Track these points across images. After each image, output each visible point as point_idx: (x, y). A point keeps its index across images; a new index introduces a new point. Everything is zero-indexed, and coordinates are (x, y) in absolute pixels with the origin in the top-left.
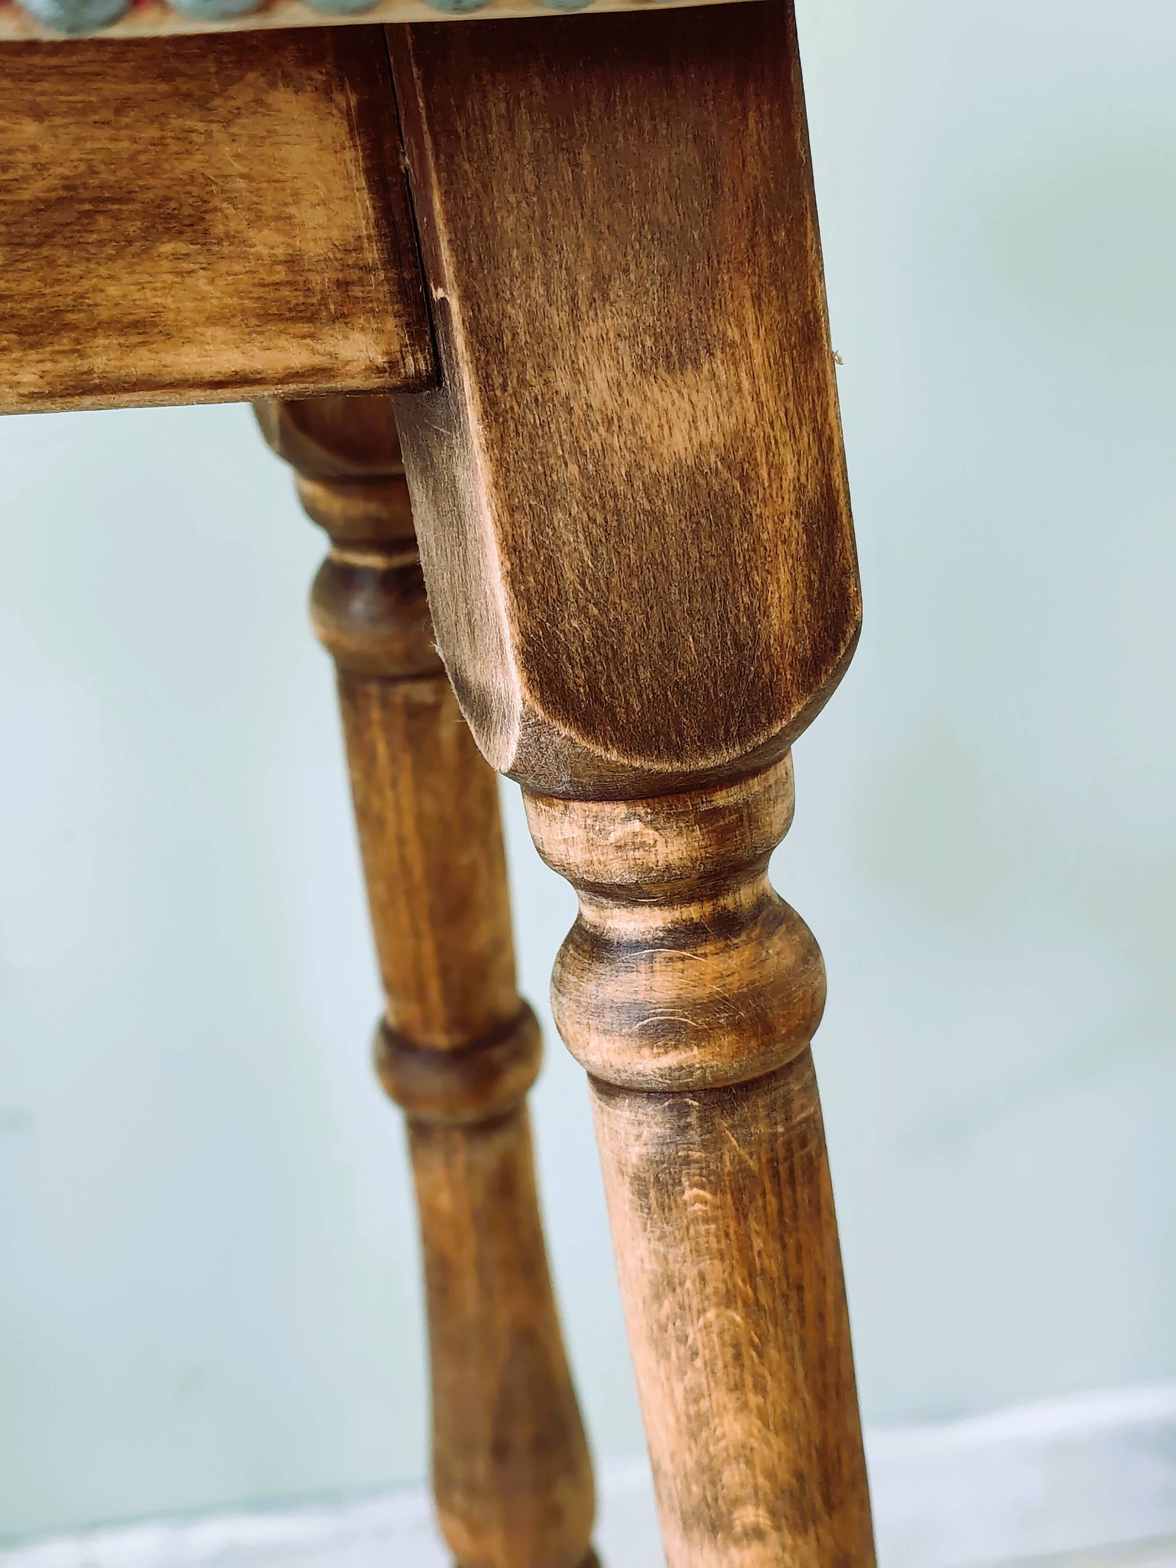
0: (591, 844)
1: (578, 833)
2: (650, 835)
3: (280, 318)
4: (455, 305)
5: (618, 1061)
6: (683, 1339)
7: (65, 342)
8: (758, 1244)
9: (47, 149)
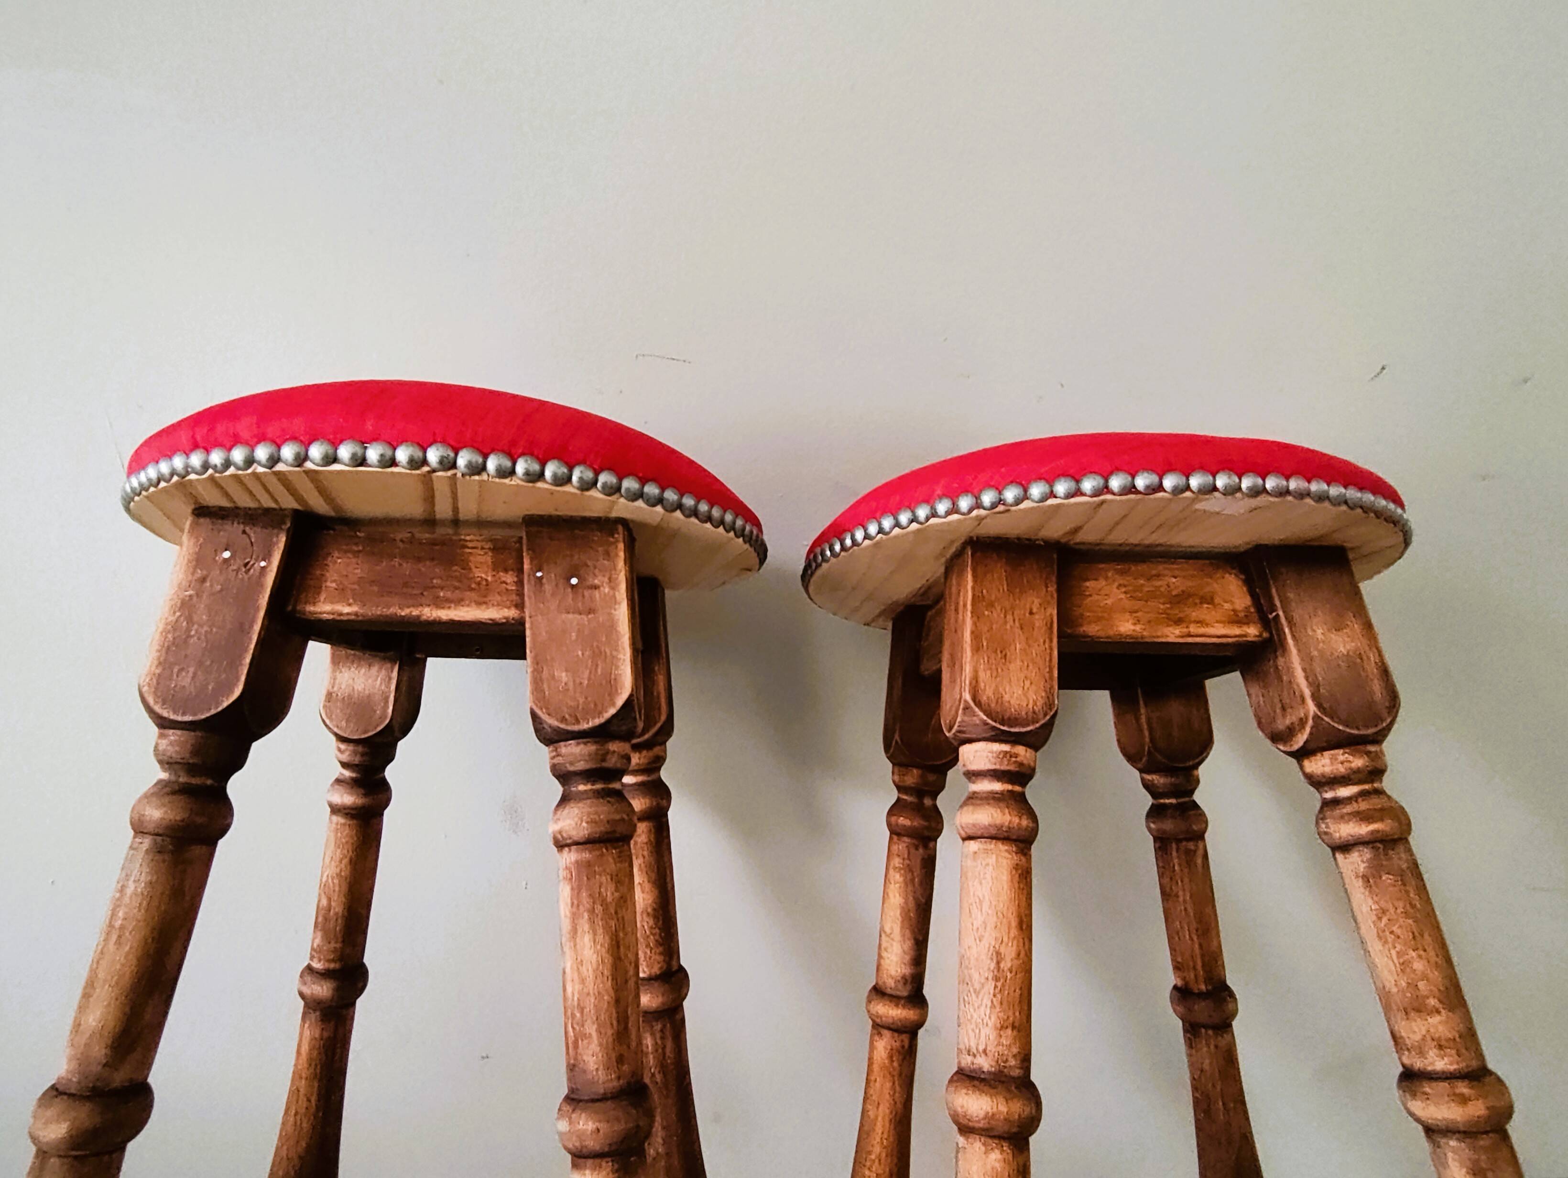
0: (1332, 764)
2: (1351, 758)
3: (1232, 623)
6: (1392, 932)
7: (1184, 625)
8: (1412, 895)
9: (1178, 584)
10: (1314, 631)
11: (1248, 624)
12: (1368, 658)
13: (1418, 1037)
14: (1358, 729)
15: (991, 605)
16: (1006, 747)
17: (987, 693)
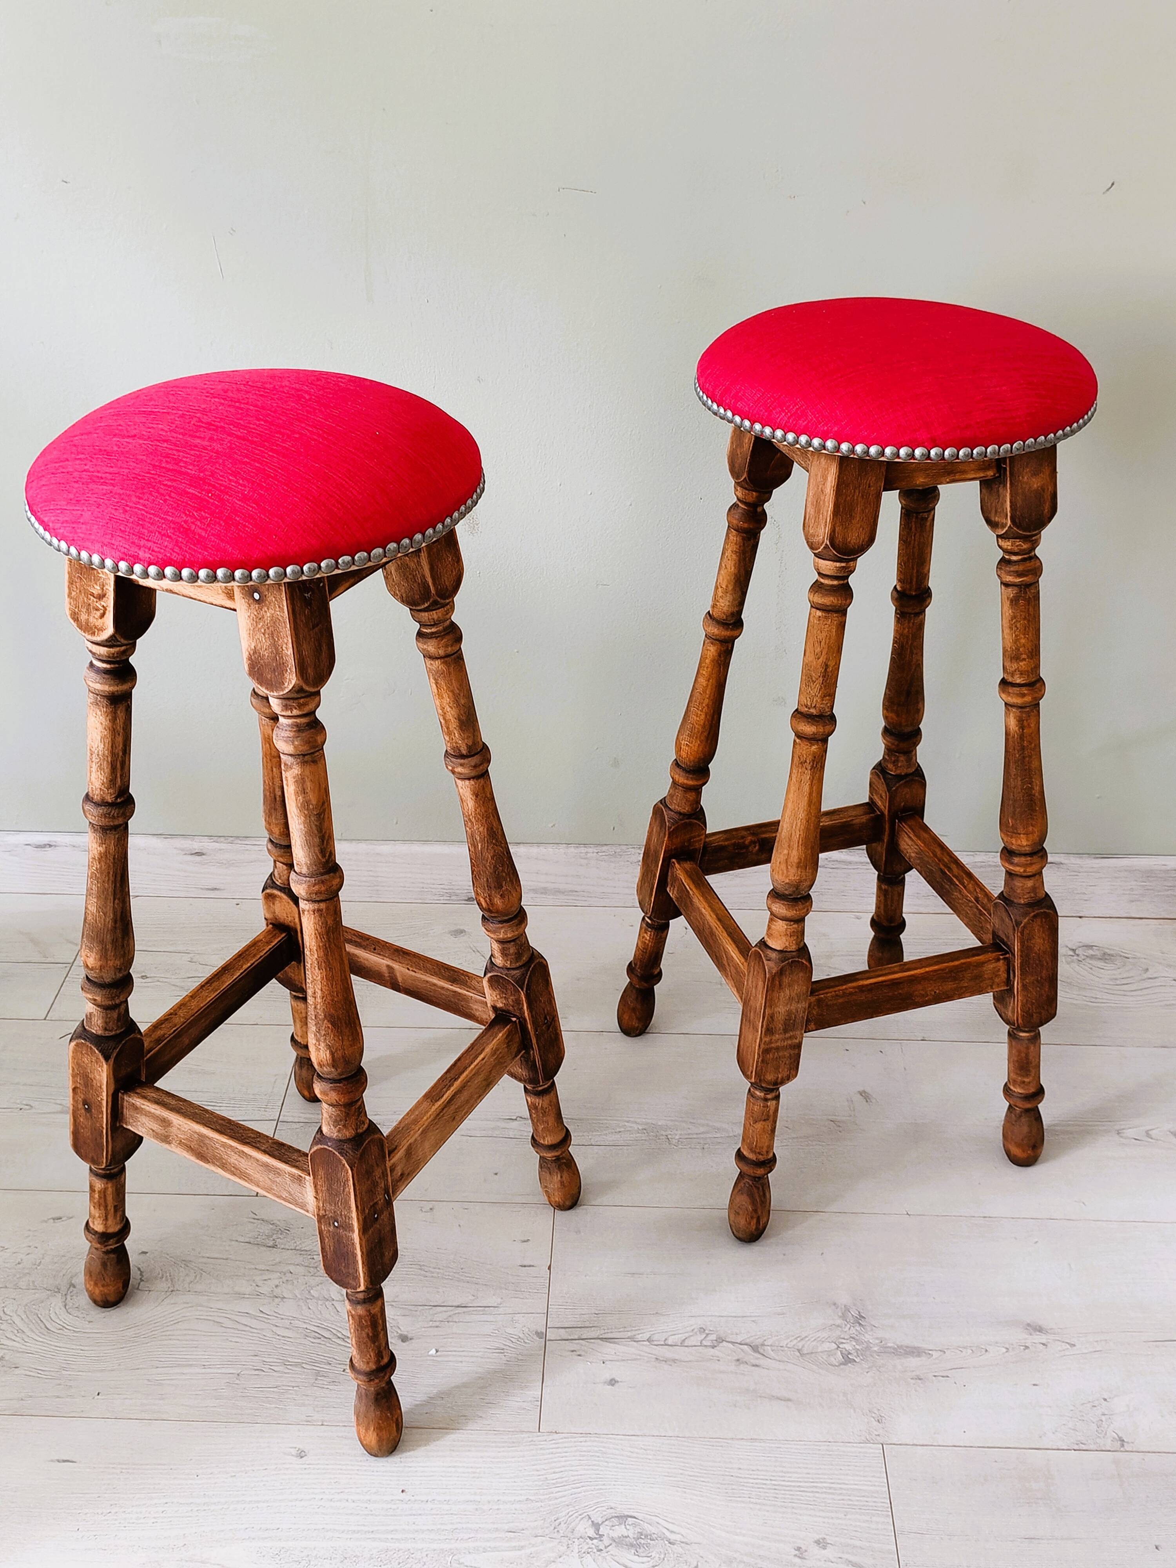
1: (1010, 544)
4: (1008, 469)
5: (1012, 580)
10: (1023, 477)
11: (988, 469)
12: (1048, 489)
13: (1013, 669)
14: (1030, 532)
15: (847, 486)
16: (843, 564)
17: (839, 539)
